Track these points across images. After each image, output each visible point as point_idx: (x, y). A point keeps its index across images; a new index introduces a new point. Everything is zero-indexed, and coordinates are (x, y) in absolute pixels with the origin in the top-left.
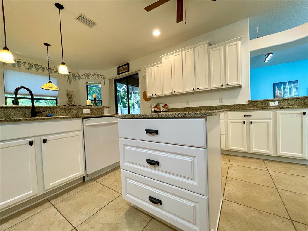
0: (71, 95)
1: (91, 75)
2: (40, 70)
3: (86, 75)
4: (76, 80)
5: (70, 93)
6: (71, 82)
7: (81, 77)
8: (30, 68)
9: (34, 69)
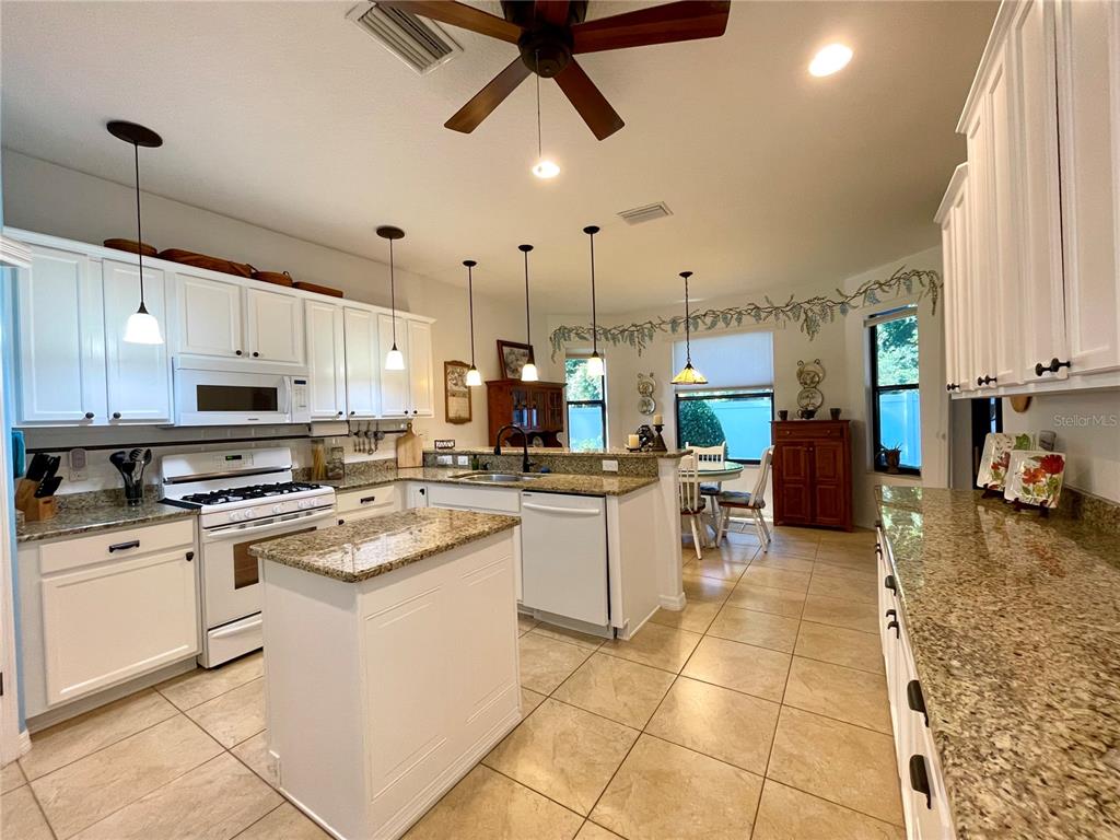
0: (813, 374)
1: (881, 285)
2: (734, 323)
3: (865, 292)
4: (832, 320)
5: (810, 368)
6: (813, 332)
7: (851, 302)
8: (713, 324)
9: (721, 324)
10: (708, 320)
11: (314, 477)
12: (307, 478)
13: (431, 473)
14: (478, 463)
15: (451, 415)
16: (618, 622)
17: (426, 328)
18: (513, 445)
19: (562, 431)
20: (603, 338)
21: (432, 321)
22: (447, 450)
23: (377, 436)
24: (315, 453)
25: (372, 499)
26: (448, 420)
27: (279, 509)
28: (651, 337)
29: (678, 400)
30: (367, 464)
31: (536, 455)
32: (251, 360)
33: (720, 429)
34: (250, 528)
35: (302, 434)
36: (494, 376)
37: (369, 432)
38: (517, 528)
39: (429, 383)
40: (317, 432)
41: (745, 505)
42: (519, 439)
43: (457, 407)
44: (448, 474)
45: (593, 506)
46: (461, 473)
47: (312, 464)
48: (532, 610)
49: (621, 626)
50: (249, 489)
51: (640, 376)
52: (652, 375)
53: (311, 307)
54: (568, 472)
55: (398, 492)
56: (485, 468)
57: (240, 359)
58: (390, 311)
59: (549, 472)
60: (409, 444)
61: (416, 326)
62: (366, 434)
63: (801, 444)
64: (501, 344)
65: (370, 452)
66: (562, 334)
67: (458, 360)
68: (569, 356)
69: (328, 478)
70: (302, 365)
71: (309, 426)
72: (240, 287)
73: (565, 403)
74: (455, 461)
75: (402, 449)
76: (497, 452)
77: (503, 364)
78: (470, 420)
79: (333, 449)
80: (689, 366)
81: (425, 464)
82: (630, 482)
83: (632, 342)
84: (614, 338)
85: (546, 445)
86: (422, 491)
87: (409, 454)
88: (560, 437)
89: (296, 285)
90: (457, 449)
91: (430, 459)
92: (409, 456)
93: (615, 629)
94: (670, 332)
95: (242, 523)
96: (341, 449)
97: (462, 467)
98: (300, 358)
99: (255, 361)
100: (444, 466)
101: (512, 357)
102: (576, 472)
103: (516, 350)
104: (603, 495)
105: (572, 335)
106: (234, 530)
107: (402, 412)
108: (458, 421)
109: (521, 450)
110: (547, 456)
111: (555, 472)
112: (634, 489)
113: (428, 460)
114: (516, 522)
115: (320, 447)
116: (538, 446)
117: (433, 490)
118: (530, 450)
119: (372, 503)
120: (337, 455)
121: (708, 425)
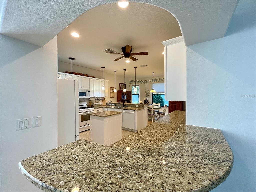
8: (160, 81)
9: (161, 81)
10: (159, 80)
11: (90, 106)
12: (89, 107)
13: (108, 107)
14: (116, 105)
15: (111, 97)
16: (136, 129)
17: (108, 82)
18: (122, 102)
19: (131, 100)
20: (139, 83)
21: (109, 81)
22: (110, 103)
23: (99, 100)
24: (90, 103)
25: (99, 110)
26: (110, 98)
27: (87, 111)
28: (148, 83)
29: (153, 95)
30: (97, 105)
31: (125, 104)
32: (82, 88)
33: (163, 100)
34: (83, 113)
35: (88, 100)
36: (119, 90)
37: (98, 100)
38: (122, 114)
39: (108, 91)
40: (91, 99)
41: (162, 114)
42: (123, 101)
43: (112, 95)
44: (111, 107)
45: (133, 112)
46: (113, 107)
47: (89, 104)
48: (124, 128)
49: (137, 130)
50: (82, 108)
51: (146, 90)
52: (148, 90)
53: (91, 80)
54: (130, 107)
55: (103, 109)
56: (117, 106)
57: (81, 88)
58: (103, 80)
59: (127, 107)
60: (104, 102)
61: (106, 82)
62: (97, 100)
63: (174, 104)
64: (120, 84)
65: (98, 103)
66: (131, 82)
67: (113, 87)
68: (132, 86)
69: (92, 107)
70: (89, 89)
71: (89, 98)
72: (81, 77)
73: (131, 95)
74: (112, 105)
75: (103, 103)
76: (119, 103)
77: (120, 87)
78: (114, 98)
79: (93, 102)
80: (153, 89)
81: (107, 105)
82: (139, 109)
83: (145, 83)
84: (141, 82)
85: (128, 102)
86: (107, 109)
87: (104, 103)
88: (130, 101)
89: (89, 76)
90: (112, 103)
91: (108, 104)
92: (104, 104)
93: (136, 130)
94: (152, 82)
95: (82, 113)
96: (94, 102)
97: (113, 106)
98: (89, 88)
99: (83, 88)
100: (110, 105)
101: (122, 86)
102: (132, 107)
103: (123, 85)
104: (135, 110)
105: (133, 82)
106: (81, 114)
107: (103, 96)
108: (112, 98)
109: (123, 103)
110: (127, 104)
111: (128, 107)
112: (139, 110)
113: (107, 104)
114: (122, 113)
115: (91, 102)
116: (126, 102)
117: (109, 109)
118: (125, 103)
119: (99, 111)
120: (93, 103)
121: (160, 99)
